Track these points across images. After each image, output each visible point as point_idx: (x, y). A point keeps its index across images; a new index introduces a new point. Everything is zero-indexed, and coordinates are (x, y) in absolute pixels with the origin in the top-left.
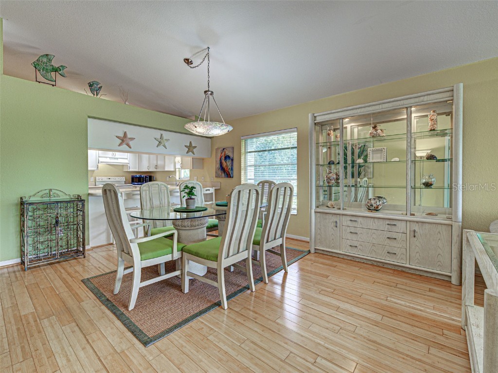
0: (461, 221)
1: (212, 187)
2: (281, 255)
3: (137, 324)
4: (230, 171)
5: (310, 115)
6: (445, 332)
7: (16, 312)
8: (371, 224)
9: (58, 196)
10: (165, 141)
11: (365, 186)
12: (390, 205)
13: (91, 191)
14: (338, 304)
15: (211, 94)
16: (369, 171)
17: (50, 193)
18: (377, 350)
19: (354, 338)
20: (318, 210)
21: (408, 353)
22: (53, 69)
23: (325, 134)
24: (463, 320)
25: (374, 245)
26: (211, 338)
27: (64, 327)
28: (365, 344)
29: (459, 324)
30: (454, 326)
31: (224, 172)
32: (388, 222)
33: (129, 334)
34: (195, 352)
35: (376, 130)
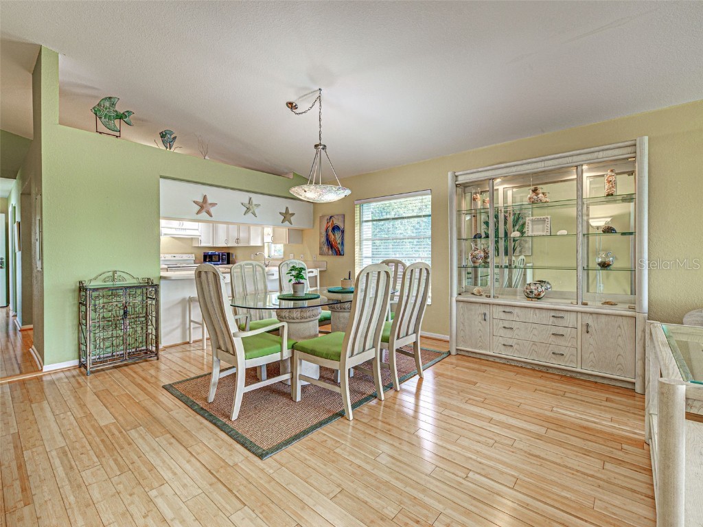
0: (647, 311)
1: (316, 268)
2: (414, 356)
3: (244, 435)
4: (339, 247)
5: (450, 175)
6: (625, 446)
7: (93, 422)
8: (532, 316)
9: (124, 279)
10: (255, 208)
11: (522, 266)
12: (556, 292)
13: (163, 274)
14: (491, 415)
15: (323, 149)
16: (527, 245)
17: (114, 276)
18: (541, 465)
19: (513, 452)
20: (461, 298)
21: (579, 468)
22: (117, 115)
23: (468, 198)
24: (646, 433)
25: (534, 343)
26: (338, 450)
27: (157, 439)
28: (526, 459)
29: (643, 438)
30: (635, 440)
31: (332, 248)
32: (553, 313)
33: (238, 447)
34: (322, 466)
35: (537, 194)
